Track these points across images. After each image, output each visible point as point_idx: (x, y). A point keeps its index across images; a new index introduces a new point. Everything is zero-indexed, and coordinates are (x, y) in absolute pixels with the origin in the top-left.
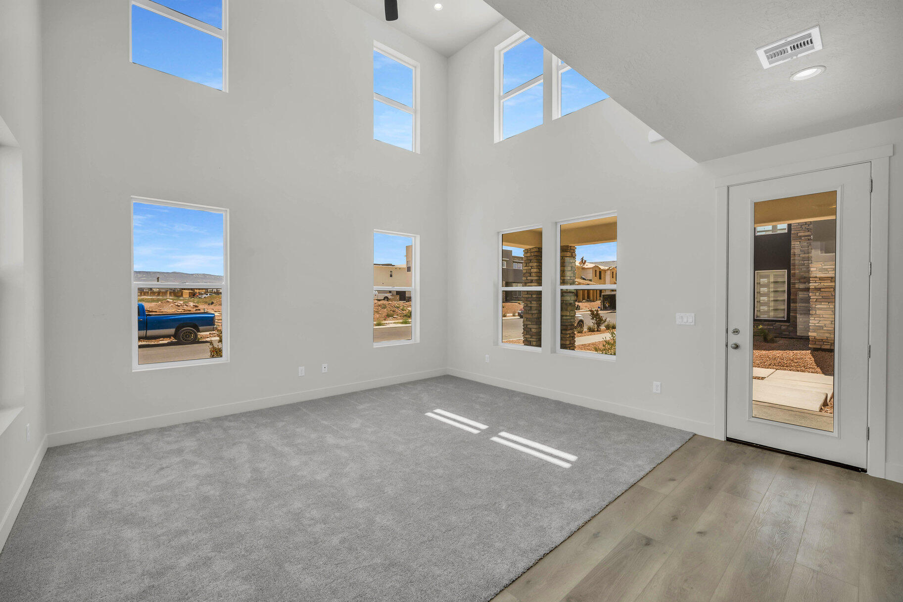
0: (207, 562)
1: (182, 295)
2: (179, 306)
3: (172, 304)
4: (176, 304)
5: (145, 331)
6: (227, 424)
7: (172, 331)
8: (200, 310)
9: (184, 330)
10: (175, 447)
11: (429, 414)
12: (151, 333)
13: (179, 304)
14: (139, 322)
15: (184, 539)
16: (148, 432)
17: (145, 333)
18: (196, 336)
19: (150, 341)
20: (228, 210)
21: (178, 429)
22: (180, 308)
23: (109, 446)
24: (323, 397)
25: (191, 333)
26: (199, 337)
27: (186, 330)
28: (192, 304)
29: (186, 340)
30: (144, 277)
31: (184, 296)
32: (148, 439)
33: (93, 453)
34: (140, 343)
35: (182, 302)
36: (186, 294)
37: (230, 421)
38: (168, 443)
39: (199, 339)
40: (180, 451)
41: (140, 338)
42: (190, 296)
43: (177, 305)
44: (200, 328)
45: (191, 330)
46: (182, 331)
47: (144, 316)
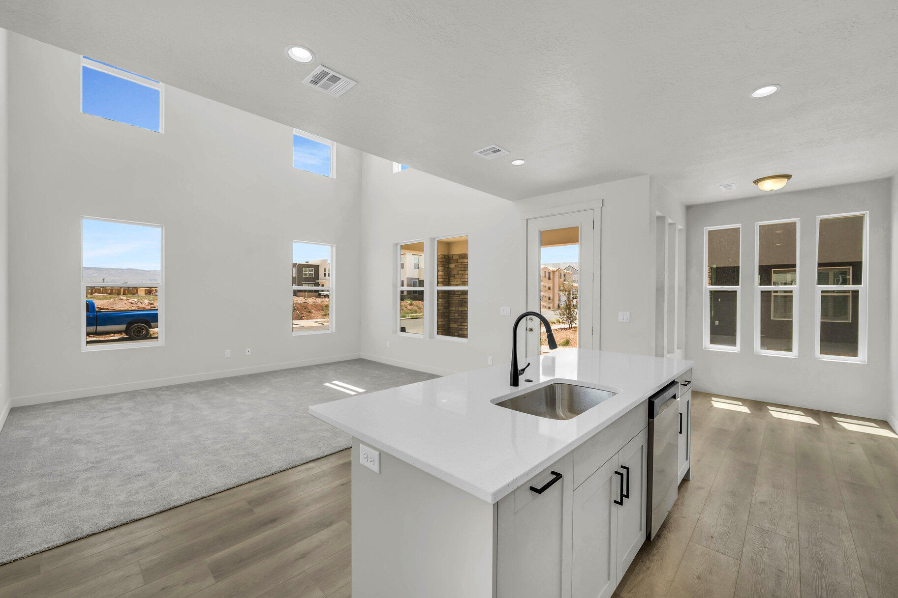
0: (130, 457)
1: (137, 292)
2: (133, 304)
3: (125, 302)
4: (130, 301)
5: (95, 327)
6: (160, 392)
7: (123, 327)
8: (155, 307)
9: (135, 326)
10: (117, 406)
11: (327, 384)
12: (100, 328)
13: (133, 302)
14: (88, 318)
15: (116, 449)
16: (93, 398)
17: (95, 329)
18: (148, 332)
19: (101, 336)
20: (164, 226)
21: (119, 396)
22: (133, 305)
23: (61, 406)
24: (246, 374)
25: (143, 329)
26: (151, 332)
27: (137, 326)
28: (146, 301)
29: (137, 336)
30: (96, 273)
31: (140, 293)
32: (93, 402)
33: (49, 410)
34: (89, 339)
35: (136, 300)
36: (142, 292)
37: (163, 391)
38: (110, 404)
39: (151, 335)
40: (119, 409)
41: (88, 334)
42: (146, 294)
43: (131, 303)
44: (152, 324)
45: (143, 326)
46: (133, 327)
47: (94, 312)
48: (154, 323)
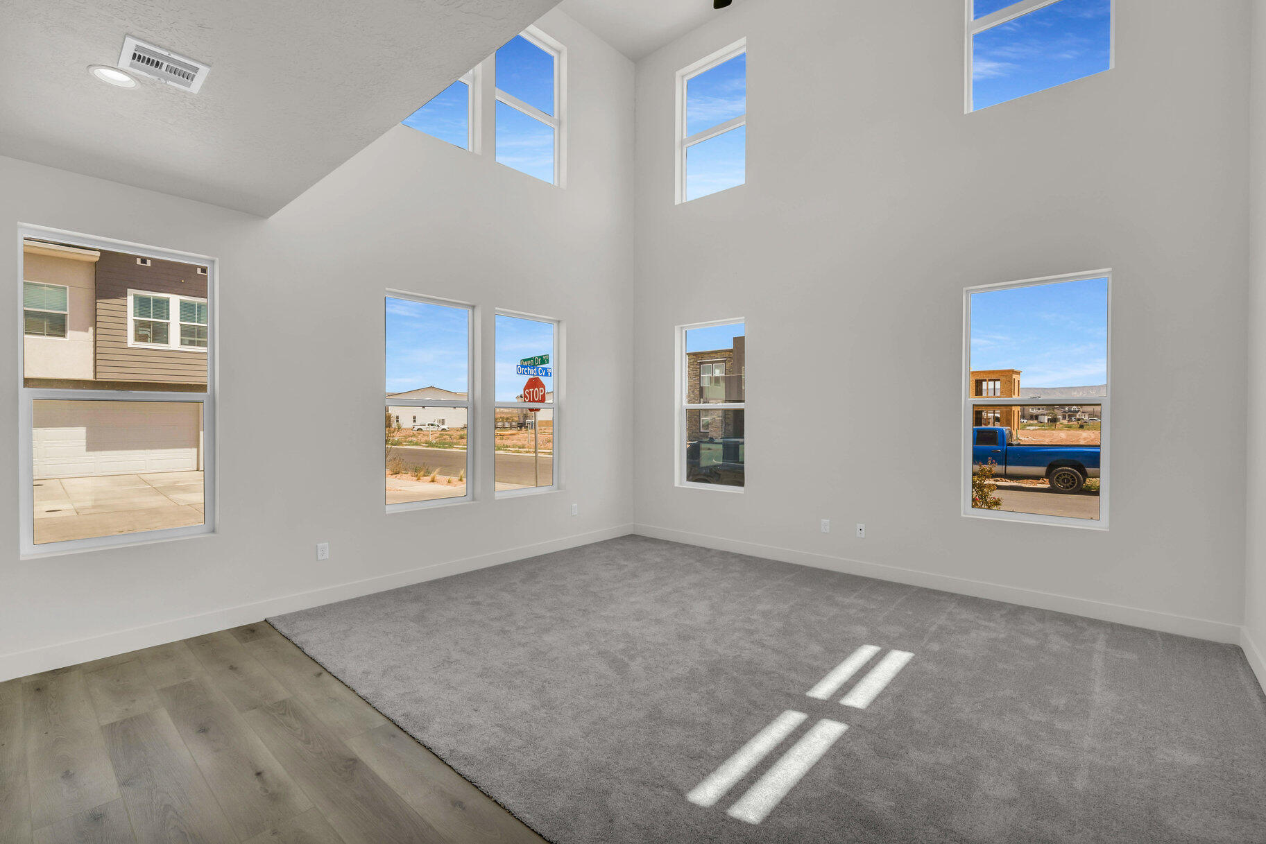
5: (1004, 467)
7: (1041, 470)
9: (1060, 471)
12: (1012, 469)
17: (1004, 470)
18: (1082, 482)
25: (1073, 477)
26: (1087, 484)
27: (1063, 470)
39: (1088, 488)
44: (1089, 470)
45: (1072, 472)
46: (1058, 472)
47: (1003, 445)
48: (1092, 469)
